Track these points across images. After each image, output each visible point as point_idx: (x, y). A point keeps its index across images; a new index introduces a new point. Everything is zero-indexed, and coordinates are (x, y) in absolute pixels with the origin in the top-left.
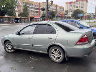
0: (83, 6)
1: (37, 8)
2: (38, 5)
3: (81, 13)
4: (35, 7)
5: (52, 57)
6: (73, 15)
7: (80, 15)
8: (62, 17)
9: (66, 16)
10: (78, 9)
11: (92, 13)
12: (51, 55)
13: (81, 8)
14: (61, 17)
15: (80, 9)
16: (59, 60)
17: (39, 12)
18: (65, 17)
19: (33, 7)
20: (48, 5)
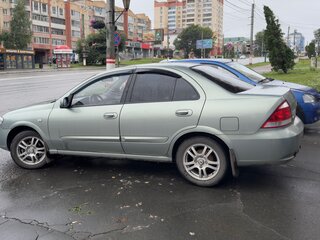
0: (210, 15)
1: (61, 17)
2: (63, 7)
3: (204, 38)
4: (53, 15)
5: (187, 170)
6: (180, 45)
7: (201, 44)
8: (146, 50)
9: (157, 46)
10: (195, 23)
11: (239, 39)
12: (186, 163)
13: (204, 20)
14: (142, 50)
15: (201, 24)
16: (211, 176)
17: (68, 33)
18: (155, 50)
19: (46, 14)
20: (112, 11)
